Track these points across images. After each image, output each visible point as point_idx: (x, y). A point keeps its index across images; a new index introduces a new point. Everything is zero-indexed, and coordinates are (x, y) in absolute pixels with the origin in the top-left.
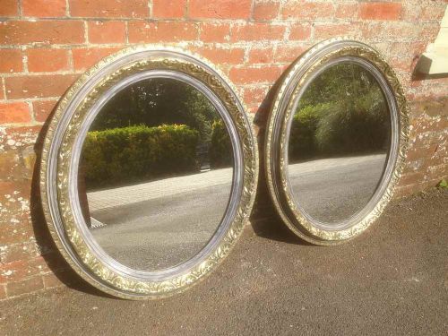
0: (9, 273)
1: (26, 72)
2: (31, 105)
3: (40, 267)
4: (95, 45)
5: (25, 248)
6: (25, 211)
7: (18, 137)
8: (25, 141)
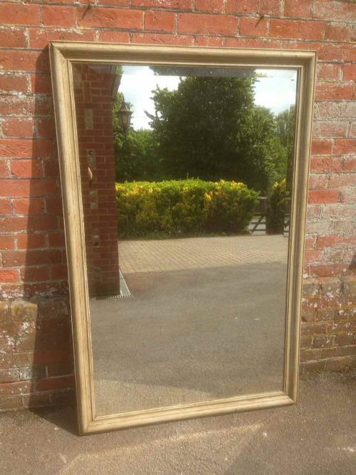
1: (16, 249)
2: (19, 270)
3: (21, 389)
5: (10, 373)
6: (11, 346)
7: (10, 292)
8: (15, 295)
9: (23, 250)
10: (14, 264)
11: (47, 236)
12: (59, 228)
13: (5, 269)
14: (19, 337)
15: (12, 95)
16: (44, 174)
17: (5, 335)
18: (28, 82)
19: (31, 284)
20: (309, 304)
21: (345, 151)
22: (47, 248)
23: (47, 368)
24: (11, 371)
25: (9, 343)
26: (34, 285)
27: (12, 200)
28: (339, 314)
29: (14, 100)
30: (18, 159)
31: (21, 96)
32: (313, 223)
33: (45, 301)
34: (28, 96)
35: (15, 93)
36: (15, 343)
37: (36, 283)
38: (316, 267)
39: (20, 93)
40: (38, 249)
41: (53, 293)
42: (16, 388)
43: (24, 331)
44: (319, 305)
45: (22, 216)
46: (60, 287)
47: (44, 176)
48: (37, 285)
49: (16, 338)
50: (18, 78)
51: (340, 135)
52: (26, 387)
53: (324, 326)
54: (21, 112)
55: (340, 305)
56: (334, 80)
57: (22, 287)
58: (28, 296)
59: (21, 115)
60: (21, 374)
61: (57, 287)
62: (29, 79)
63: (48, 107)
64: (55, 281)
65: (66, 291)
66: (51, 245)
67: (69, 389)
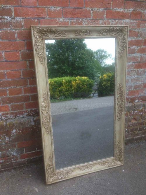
0: (2, 161)
1: (8, 96)
2: (10, 106)
3: (12, 159)
4: (31, 86)
5: (7, 153)
6: (7, 141)
7: (6, 116)
8: (8, 117)
9: (12, 96)
10: (7, 103)
11: (23, 89)
12: (28, 85)
13: (3, 105)
14: (11, 136)
15: (4, 18)
16: (21, 58)
17: (4, 136)
18: (12, 12)
20: (139, 113)
22: (23, 95)
23: (24, 149)
24: (8, 152)
25: (7, 140)
26: (17, 112)
27: (5, 72)
29: (5, 21)
30: (7, 51)
31: (9, 19)
32: (142, 77)
33: (23, 119)
34: (12, 18)
35: (6, 17)
36: (9, 139)
37: (18, 111)
38: (142, 97)
39: (9, 17)
40: (19, 95)
41: (26, 115)
42: (10, 159)
43: (13, 134)
44: (143, 113)
45: (10, 80)
46: (30, 113)
47: (21, 60)
48: (19, 112)
49: (10, 137)
50: (8, 9)
52: (15, 158)
53: (144, 122)
54: (9, 27)
57: (12, 113)
58: (14, 117)
59: (9, 29)
60: (12, 153)
61: (28, 112)
62: (13, 10)
63: (23, 24)
64: (27, 109)
65: (32, 114)
66: (25, 93)
67: (34, 157)
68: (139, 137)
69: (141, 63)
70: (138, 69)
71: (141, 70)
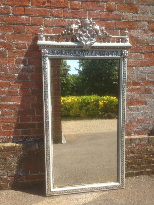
9: (22, 123)
10: (19, 128)
11: (31, 117)
12: (36, 115)
13: (15, 130)
16: (31, 94)
17: (14, 156)
19: (25, 136)
20: (135, 146)
21: (146, 85)
22: (31, 122)
23: (29, 171)
24: (15, 172)
25: (15, 160)
26: (25, 137)
27: (19, 103)
28: (147, 150)
29: (22, 68)
30: (22, 89)
31: (24, 66)
32: (135, 113)
33: (30, 143)
34: (26, 66)
35: (22, 65)
36: (17, 160)
37: (27, 136)
38: (138, 131)
40: (28, 122)
41: (33, 140)
42: (17, 179)
43: (21, 155)
44: (139, 147)
45: (22, 110)
46: (36, 138)
47: (31, 95)
48: (27, 137)
49: (18, 158)
51: (144, 79)
52: (21, 178)
53: (142, 156)
54: (24, 71)
55: (148, 147)
56: (140, 59)
57: (21, 137)
58: (23, 141)
59: (24, 73)
60: (19, 173)
61: (34, 138)
62: (27, 60)
63: (34, 70)
64: (34, 135)
65: (38, 139)
66: (33, 121)
67: (38, 180)
68: (139, 171)
69: (132, 101)
70: (131, 106)
71: (133, 106)
